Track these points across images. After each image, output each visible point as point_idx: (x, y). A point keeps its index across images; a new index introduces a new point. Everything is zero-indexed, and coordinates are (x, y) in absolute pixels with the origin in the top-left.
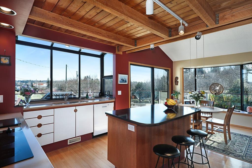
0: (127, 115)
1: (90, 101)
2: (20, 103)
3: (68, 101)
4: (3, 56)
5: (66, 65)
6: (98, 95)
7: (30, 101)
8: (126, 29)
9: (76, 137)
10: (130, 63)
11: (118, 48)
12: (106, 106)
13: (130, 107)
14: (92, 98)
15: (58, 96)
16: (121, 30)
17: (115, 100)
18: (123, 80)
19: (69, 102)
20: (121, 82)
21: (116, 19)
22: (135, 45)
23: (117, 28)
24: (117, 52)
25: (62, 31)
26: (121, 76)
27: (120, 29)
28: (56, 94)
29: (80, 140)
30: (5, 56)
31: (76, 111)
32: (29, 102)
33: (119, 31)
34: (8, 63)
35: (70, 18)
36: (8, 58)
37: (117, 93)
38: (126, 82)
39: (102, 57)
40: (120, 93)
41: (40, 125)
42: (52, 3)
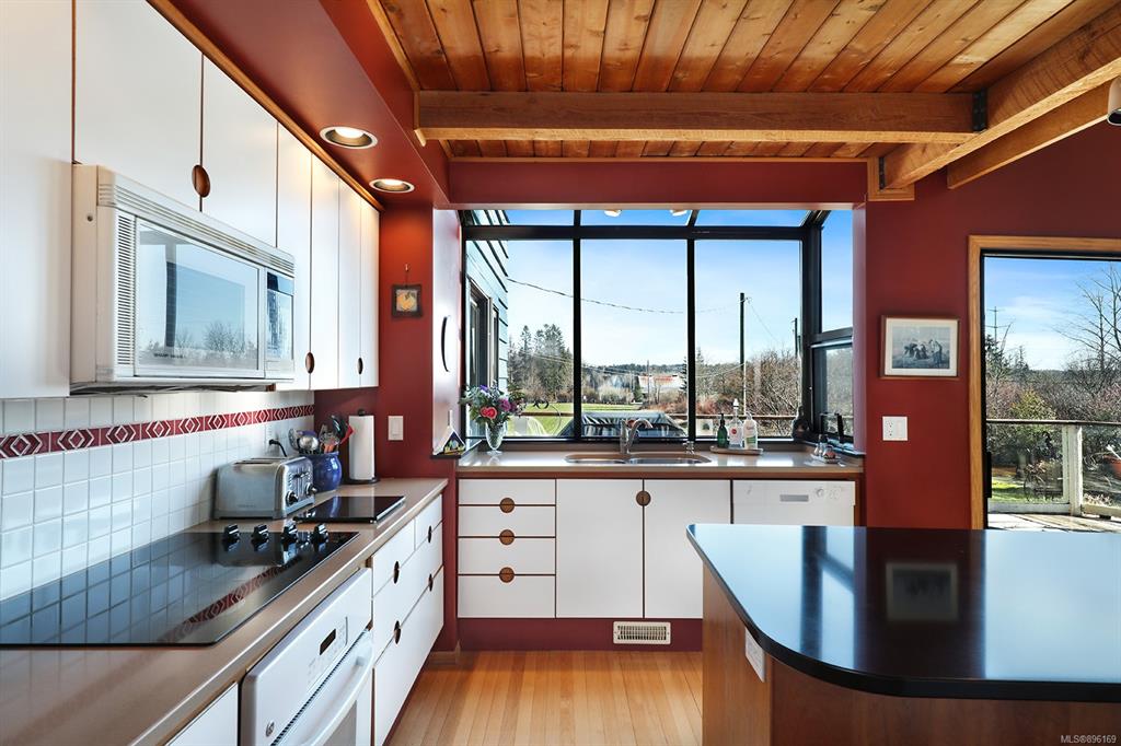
0: (953, 570)
1: (733, 462)
2: (447, 444)
3: (634, 451)
4: (402, 288)
5: (742, 295)
6: (786, 434)
7: (503, 442)
8: (859, 45)
9: (644, 620)
10: (978, 242)
11: (881, 169)
12: (805, 498)
13: (976, 523)
14: (746, 447)
15: (606, 426)
16: (833, 57)
17: (861, 470)
18: (917, 354)
19: (636, 456)
20: (901, 367)
21: (754, 12)
22: (979, 123)
23: (797, 58)
24: (875, 195)
25: (578, 155)
26: (899, 331)
27: (821, 51)
28: (599, 420)
29: (668, 637)
30: (406, 287)
31: (643, 499)
32: (499, 443)
33: (822, 73)
34: (415, 308)
35: (562, 90)
36: (415, 292)
37: (874, 428)
38: (942, 361)
39: (809, 236)
40: (895, 428)
41: (507, 537)
42: (468, 58)
